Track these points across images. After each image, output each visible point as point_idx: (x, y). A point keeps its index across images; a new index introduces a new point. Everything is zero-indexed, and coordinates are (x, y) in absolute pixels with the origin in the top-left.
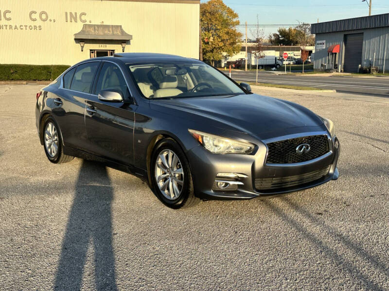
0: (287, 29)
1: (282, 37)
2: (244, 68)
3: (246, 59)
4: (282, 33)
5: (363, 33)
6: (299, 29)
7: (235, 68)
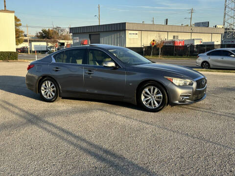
0: (47, 29)
1: (45, 34)
2: (28, 52)
3: (29, 47)
4: (44, 31)
5: (99, 34)
6: (55, 30)
7: (20, 52)
